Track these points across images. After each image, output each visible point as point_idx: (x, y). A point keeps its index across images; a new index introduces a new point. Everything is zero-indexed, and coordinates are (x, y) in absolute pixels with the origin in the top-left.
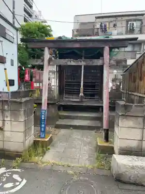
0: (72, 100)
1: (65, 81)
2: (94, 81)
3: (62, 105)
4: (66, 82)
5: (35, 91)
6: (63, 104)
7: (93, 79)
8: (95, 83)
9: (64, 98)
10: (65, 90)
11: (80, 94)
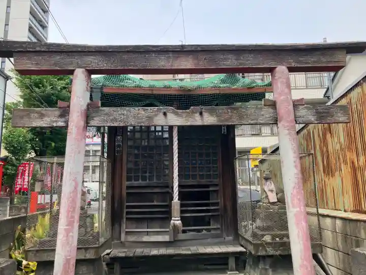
0: (146, 239)
1: (126, 183)
2: (204, 181)
4: (128, 187)
5: (35, 218)
6: (119, 253)
8: (208, 186)
9: (123, 236)
10: (125, 210)
11: (172, 222)
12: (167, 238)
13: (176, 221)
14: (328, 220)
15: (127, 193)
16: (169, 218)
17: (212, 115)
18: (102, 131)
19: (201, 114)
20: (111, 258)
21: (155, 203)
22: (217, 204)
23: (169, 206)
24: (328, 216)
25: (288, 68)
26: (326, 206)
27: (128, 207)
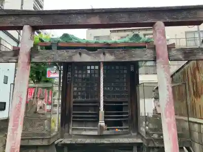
0: (84, 133)
1: (73, 100)
3: (65, 145)
4: (74, 102)
6: (67, 141)
7: (118, 97)
8: (121, 103)
9: (70, 131)
10: (72, 116)
11: (99, 123)
12: (96, 133)
13: (102, 123)
14: (196, 126)
15: (74, 106)
16: (98, 121)
17: (112, 55)
18: (60, 69)
19: (104, 54)
20: (62, 144)
21: (90, 112)
22: (127, 113)
23: (98, 114)
24: (196, 123)
25: (164, 23)
26: (195, 116)
27: (74, 114)
